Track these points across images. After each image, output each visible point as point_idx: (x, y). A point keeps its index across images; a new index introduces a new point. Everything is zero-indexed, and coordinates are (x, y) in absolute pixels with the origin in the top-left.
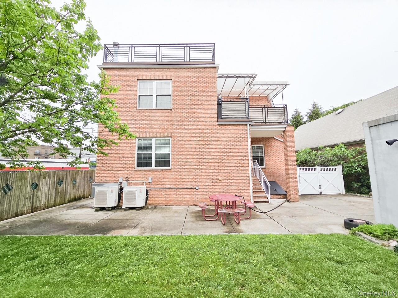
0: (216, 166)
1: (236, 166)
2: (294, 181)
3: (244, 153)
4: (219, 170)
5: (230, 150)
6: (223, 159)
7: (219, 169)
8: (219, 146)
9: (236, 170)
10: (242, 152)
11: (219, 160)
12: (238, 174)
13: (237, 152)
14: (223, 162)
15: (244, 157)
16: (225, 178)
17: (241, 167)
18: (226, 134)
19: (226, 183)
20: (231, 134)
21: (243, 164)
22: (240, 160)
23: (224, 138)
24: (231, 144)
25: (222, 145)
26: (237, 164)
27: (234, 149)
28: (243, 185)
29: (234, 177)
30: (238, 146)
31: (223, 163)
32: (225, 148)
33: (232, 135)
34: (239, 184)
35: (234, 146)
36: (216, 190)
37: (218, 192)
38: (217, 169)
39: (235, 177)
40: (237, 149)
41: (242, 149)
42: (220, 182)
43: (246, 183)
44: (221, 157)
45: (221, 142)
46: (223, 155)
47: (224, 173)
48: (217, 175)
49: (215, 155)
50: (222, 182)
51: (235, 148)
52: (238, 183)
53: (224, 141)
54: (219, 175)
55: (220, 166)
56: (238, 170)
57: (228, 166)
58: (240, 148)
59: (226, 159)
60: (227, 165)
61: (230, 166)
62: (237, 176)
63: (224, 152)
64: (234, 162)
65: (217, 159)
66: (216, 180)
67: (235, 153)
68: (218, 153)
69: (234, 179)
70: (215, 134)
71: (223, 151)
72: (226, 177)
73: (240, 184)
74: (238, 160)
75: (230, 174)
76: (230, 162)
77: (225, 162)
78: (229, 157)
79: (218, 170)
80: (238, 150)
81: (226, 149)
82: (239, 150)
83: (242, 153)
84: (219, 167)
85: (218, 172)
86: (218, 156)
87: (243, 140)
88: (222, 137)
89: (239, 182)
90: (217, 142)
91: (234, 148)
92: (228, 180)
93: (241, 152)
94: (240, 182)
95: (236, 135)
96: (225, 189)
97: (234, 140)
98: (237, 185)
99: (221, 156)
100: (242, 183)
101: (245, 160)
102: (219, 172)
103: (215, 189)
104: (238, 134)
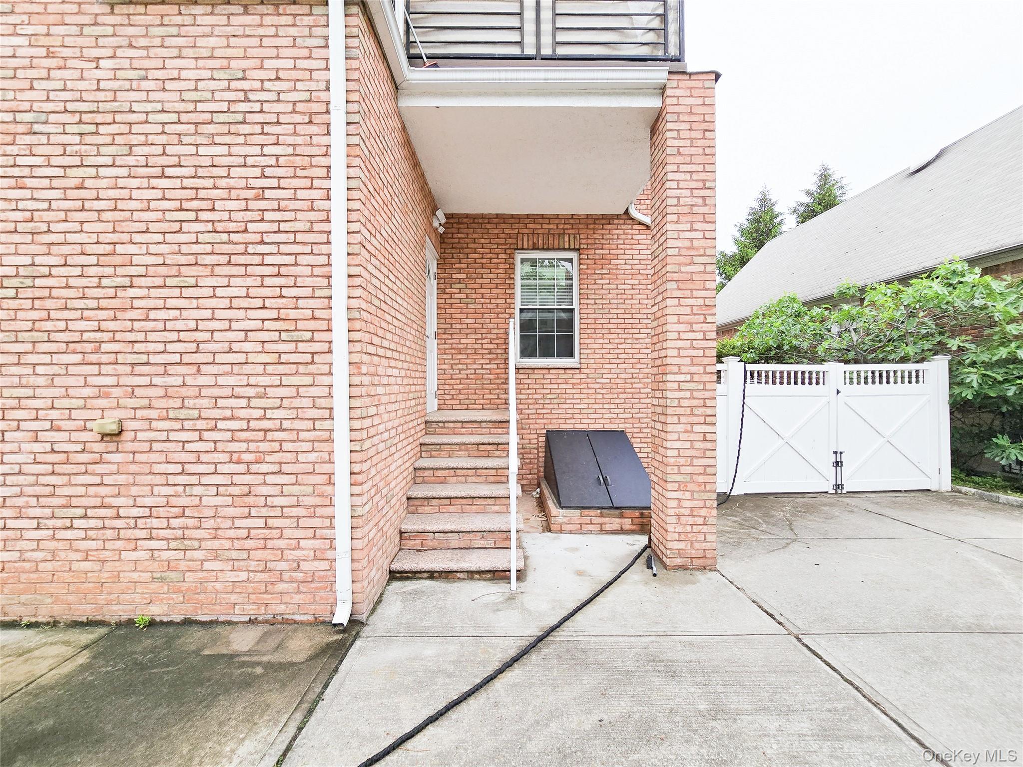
0: (82, 325)
1: (235, 326)
2: (692, 437)
3: (298, 226)
4: (105, 358)
5: (195, 204)
6: (133, 271)
7: (105, 347)
8: (103, 171)
9: (231, 358)
10: (290, 215)
11: (105, 282)
12: (251, 392)
13: (248, 216)
14: (132, 292)
15: (301, 259)
16: (150, 420)
17: (275, 336)
18: (160, 74)
19: (154, 457)
20: (207, 74)
21: (293, 314)
22: (268, 281)
23: (149, 107)
24: (202, 150)
25: (131, 160)
26: (241, 314)
27: (223, 194)
28: (286, 469)
29: (216, 413)
30: (257, 172)
31: (137, 303)
32: (154, 182)
33: (213, 85)
34: (254, 468)
35: (222, 172)
36: (80, 512)
37: (92, 523)
38: (89, 347)
39: (228, 413)
40: (250, 194)
41: (289, 194)
42: (112, 446)
43: (312, 457)
44: (117, 260)
45: (119, 140)
46: (137, 238)
47: (145, 381)
48: (87, 392)
49: (71, 238)
50: (129, 446)
51: (232, 182)
52: (246, 457)
53: (148, 128)
54: (102, 392)
55: (112, 325)
56: (252, 358)
57: (169, 325)
58: (274, 183)
59: (163, 270)
60: (162, 314)
61: (192, 325)
62: (243, 402)
63: (145, 216)
64: (220, 292)
65: (92, 271)
66: (75, 436)
67: (232, 226)
68: (99, 227)
69: (221, 425)
70: (77, 74)
71: (132, 205)
72: (154, 414)
73: (264, 468)
74: (249, 281)
75: (184, 392)
76: (186, 292)
77: (154, 292)
78: (183, 260)
79: (94, 358)
80: (257, 198)
81: (158, 194)
82: (262, 205)
83: (283, 226)
84: (106, 336)
85: (95, 369)
86: (100, 249)
87: (298, 118)
88: (133, 96)
89: (252, 447)
90: (88, 139)
91: (222, 183)
92: (173, 436)
93: (278, 216)
94: (264, 446)
95: (245, 85)
96: (148, 501)
97: (222, 118)
98: (242, 468)
99: (119, 249)
100: (276, 457)
101: (309, 281)
102: (105, 369)
103: (75, 501)
104: (262, 75)
